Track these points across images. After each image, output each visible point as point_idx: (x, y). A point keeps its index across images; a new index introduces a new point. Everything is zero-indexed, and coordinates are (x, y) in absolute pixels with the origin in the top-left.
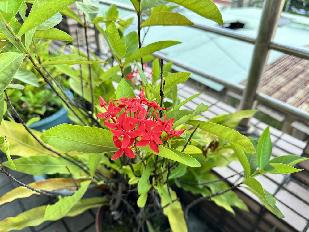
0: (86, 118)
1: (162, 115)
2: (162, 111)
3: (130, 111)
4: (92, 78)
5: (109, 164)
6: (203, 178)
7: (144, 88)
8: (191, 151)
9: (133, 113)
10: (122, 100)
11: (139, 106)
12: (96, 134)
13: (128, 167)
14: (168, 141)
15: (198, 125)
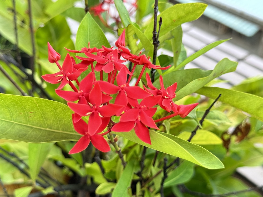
0: (23, 81)
1: (155, 77)
2: (155, 71)
3: (101, 72)
4: (33, 13)
5: (61, 160)
6: (220, 185)
7: (125, 31)
8: (202, 140)
9: (105, 74)
10: (86, 51)
11: (117, 62)
12: (43, 110)
13: (95, 166)
14: (165, 123)
15: (218, 96)
